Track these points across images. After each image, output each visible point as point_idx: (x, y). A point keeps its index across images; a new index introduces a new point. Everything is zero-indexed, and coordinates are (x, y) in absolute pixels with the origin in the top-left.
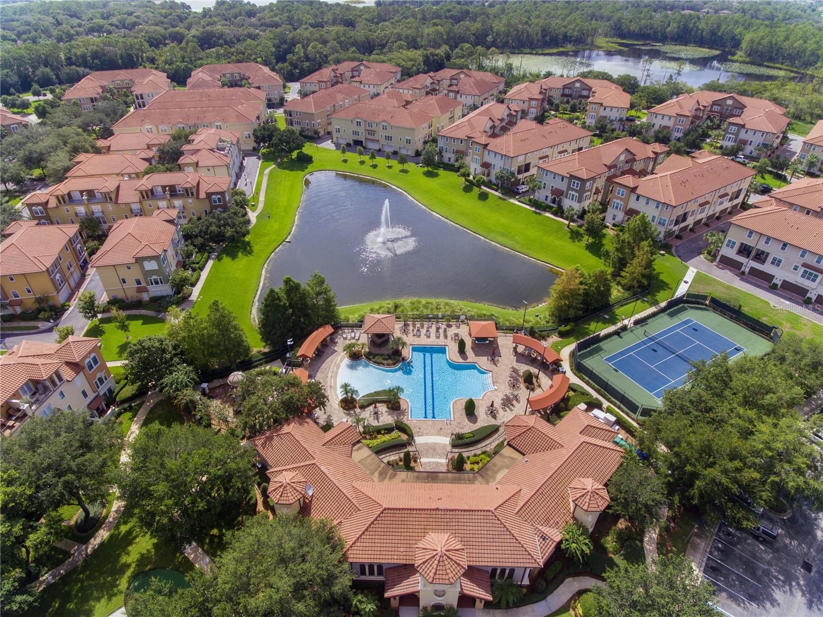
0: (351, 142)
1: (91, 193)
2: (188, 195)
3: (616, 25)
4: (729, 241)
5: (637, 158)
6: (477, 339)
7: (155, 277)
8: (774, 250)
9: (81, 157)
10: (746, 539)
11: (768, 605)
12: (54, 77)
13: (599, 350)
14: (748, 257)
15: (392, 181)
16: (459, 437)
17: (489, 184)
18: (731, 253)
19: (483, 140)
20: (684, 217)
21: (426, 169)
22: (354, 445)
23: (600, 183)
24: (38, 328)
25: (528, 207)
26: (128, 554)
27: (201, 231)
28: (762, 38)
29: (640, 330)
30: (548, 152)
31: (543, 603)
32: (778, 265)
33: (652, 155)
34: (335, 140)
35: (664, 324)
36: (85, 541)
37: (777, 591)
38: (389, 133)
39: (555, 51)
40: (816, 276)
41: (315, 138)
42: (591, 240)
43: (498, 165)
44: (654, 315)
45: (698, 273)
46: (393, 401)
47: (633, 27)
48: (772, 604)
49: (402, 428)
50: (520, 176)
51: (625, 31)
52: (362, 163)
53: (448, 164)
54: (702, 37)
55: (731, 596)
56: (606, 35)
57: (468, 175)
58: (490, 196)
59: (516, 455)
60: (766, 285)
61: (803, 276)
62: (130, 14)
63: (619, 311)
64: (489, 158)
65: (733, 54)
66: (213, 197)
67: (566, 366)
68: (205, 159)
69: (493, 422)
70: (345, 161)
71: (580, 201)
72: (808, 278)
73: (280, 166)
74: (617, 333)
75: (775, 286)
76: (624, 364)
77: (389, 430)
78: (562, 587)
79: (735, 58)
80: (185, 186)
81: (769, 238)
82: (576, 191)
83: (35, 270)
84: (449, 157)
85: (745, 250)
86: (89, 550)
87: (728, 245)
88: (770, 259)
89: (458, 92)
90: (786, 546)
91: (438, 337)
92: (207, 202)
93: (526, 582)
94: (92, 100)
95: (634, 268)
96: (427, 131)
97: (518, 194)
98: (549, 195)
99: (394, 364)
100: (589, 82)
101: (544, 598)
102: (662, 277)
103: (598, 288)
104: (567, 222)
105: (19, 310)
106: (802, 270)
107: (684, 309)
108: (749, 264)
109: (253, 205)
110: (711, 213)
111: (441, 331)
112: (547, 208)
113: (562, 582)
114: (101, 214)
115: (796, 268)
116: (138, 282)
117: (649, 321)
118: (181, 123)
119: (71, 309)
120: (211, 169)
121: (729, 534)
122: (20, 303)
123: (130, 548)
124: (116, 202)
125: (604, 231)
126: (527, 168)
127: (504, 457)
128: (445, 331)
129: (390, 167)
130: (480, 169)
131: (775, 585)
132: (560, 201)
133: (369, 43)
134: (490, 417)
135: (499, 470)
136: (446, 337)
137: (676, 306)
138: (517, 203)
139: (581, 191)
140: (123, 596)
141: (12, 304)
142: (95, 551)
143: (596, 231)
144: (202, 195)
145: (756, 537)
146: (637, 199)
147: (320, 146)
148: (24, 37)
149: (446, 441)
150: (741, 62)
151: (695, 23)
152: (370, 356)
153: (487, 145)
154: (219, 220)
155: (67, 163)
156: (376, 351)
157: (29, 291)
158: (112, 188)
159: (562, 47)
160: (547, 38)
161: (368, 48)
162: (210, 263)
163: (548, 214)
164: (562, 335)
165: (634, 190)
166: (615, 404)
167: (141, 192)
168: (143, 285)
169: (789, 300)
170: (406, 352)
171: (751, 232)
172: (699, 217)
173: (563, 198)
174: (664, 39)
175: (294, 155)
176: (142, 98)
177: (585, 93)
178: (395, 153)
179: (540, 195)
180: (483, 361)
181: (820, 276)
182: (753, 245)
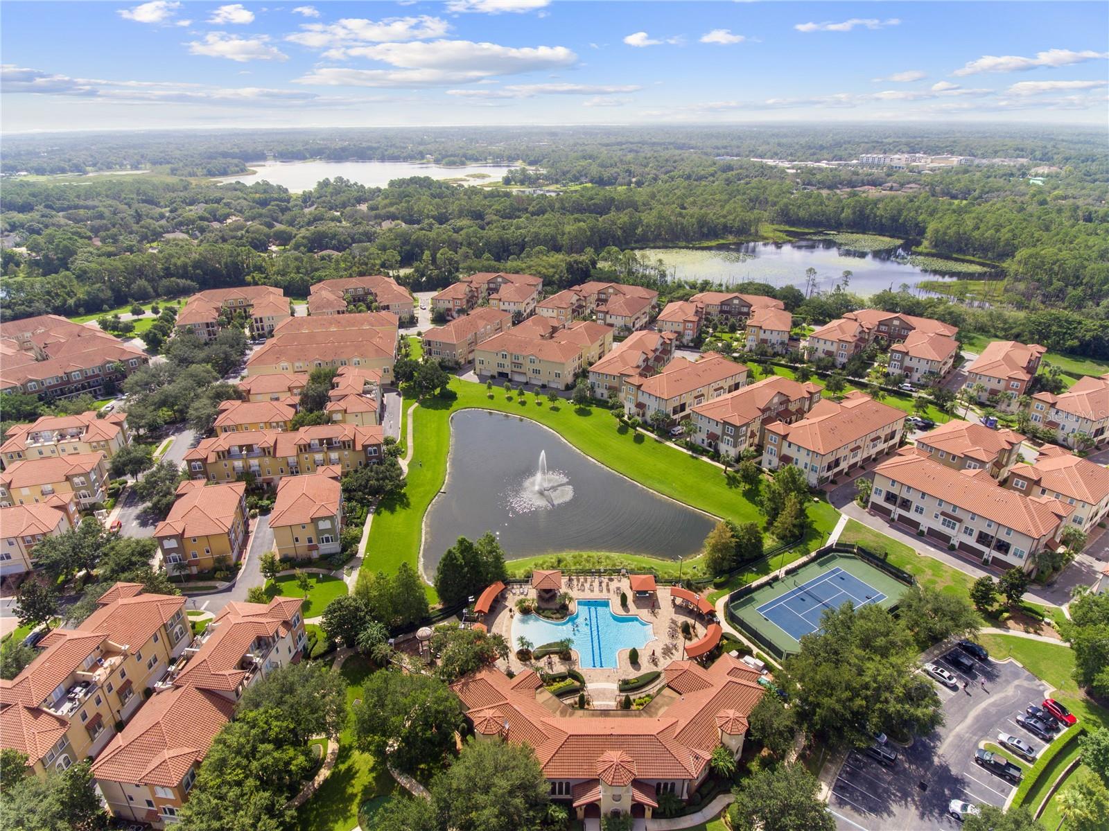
0: (496, 374)
1: (250, 448)
2: (345, 447)
3: (783, 211)
4: (877, 489)
5: (792, 399)
6: (638, 592)
7: (327, 535)
8: (915, 499)
9: (224, 404)
10: (871, 764)
11: (885, 815)
13: (752, 600)
14: (895, 504)
15: (542, 421)
16: (626, 682)
17: (645, 425)
18: (879, 500)
19: (636, 380)
20: (837, 463)
21: (578, 406)
22: (537, 689)
23: (755, 427)
24: (216, 588)
25: (685, 451)
26: (353, 786)
27: (360, 485)
28: (948, 228)
29: (791, 580)
30: (704, 391)
31: (700, 813)
32: (921, 513)
33: (807, 395)
34: (478, 371)
35: (815, 572)
36: (312, 778)
37: (894, 805)
38: (537, 366)
39: (713, 243)
40: (955, 524)
41: (457, 368)
42: (747, 487)
43: (653, 406)
44: (805, 565)
45: (850, 521)
46: (564, 652)
48: (889, 815)
49: (575, 676)
50: (676, 417)
52: (510, 399)
53: (600, 400)
54: (882, 225)
55: (854, 808)
56: (772, 222)
57: (623, 415)
58: (646, 438)
59: (675, 695)
60: (914, 531)
61: (943, 524)
62: (218, 201)
63: (773, 561)
64: (643, 399)
65: (919, 244)
66: (369, 449)
67: (720, 615)
68: (353, 404)
69: (655, 669)
70: (492, 397)
71: (735, 446)
72: (948, 526)
73: (424, 404)
74: (768, 584)
75: (922, 532)
76: (774, 614)
77: (563, 678)
78: (714, 802)
79: (920, 249)
81: (909, 488)
82: (731, 437)
83: (219, 531)
84: (601, 392)
85: (891, 498)
86: (316, 785)
87: (876, 493)
88: (913, 507)
89: (607, 313)
90: (905, 769)
91: (601, 591)
92: (363, 454)
93: (685, 797)
94: (207, 325)
95: (786, 518)
96: (576, 364)
97: (674, 436)
98: (705, 438)
99: (562, 618)
100: (748, 298)
101: (700, 810)
102: (815, 526)
103: (749, 540)
104: (723, 467)
105: (195, 570)
106: (942, 518)
107: (834, 558)
108: (897, 511)
109: (403, 454)
110: (865, 456)
111: (604, 585)
112: (704, 452)
113: (714, 798)
114: (257, 468)
115: (936, 517)
116: (310, 540)
117: (800, 571)
118: (318, 359)
119: (243, 567)
120: (359, 415)
121: (857, 760)
122: (197, 563)
123: (353, 782)
124: (274, 456)
125: (760, 477)
126: (683, 407)
127: (664, 696)
128: (608, 585)
129: (539, 404)
130: (634, 410)
131: (893, 800)
132: (716, 445)
133: (503, 242)
134: (652, 665)
135: (660, 707)
136: (608, 590)
137: (825, 555)
138: (673, 445)
139: (736, 437)
140: (356, 818)
141: (190, 564)
142: (321, 786)
143: (752, 478)
144: (359, 447)
145: (880, 762)
146: (789, 446)
147: (462, 378)
148: (102, 234)
149: (614, 687)
150: (927, 255)
152: (539, 611)
153: (641, 385)
154: (377, 473)
156: (544, 605)
157: (208, 552)
158: (271, 442)
161: (503, 251)
162: (370, 518)
163: (705, 459)
164: (718, 586)
165: (785, 437)
166: (764, 651)
167: (299, 446)
168: (315, 543)
169: (935, 546)
170: (573, 607)
171: (894, 481)
172: (852, 461)
173: (719, 442)
174: (839, 226)
175: (437, 391)
176: (261, 321)
177: (745, 310)
178: (544, 386)
179: (696, 439)
180: (644, 613)
181: (958, 524)
182: (897, 493)
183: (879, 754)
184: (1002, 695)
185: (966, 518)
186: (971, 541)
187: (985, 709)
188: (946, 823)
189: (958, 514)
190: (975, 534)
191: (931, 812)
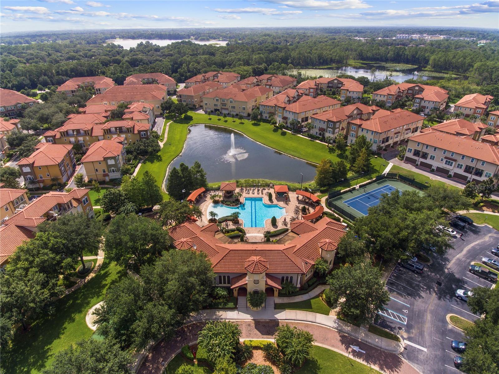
0: (213, 110)
1: (78, 131)
2: (129, 132)
3: (359, 54)
4: (409, 149)
5: (363, 113)
6: (278, 193)
7: (113, 168)
8: (430, 152)
9: (72, 116)
10: (408, 272)
11: (417, 298)
12: (50, 81)
13: (341, 198)
14: (419, 156)
15: (235, 128)
16: (268, 232)
17: (287, 128)
18: (410, 155)
19: (283, 106)
20: (387, 139)
21: (253, 122)
22: (216, 232)
23: (344, 124)
25: (307, 138)
26: (106, 280)
27: (135, 149)
28: (440, 58)
29: (362, 190)
30: (318, 111)
31: (307, 294)
32: (433, 159)
33: (371, 111)
34: (204, 109)
35: (375, 187)
36: (84, 278)
37: (422, 292)
38: (233, 105)
39: (326, 67)
40: (452, 163)
41: (194, 108)
42: (339, 152)
43: (291, 117)
44: (369, 183)
45: (394, 166)
46: (235, 219)
47: (369, 54)
48: (419, 297)
49: (240, 230)
50: (303, 124)
51: (365, 56)
52: (219, 120)
53: (265, 120)
54: (408, 59)
55: (398, 293)
56: (354, 59)
57: (276, 123)
58: (287, 133)
59: (295, 235)
60: (429, 170)
61: (446, 164)
62: (90, 50)
63: (352, 182)
64: (286, 115)
65: (425, 67)
66: (142, 133)
67: (323, 204)
68: (137, 116)
69: (286, 227)
70: (210, 119)
71: (333, 133)
72: (448, 164)
73: (175, 121)
74: (350, 191)
75: (433, 170)
76: (354, 204)
77: (233, 231)
78: (316, 289)
79: (426, 69)
80: (127, 127)
81: (427, 146)
82: (331, 128)
83: (52, 163)
84: (265, 116)
85: (417, 153)
86: (86, 281)
87: (408, 151)
88: (429, 157)
89: (271, 85)
90: (428, 275)
91: (258, 194)
92: (138, 135)
93: (299, 286)
94: (73, 92)
95: (360, 161)
96: (254, 104)
97: (302, 132)
98: (318, 131)
99: (236, 205)
100: (342, 80)
101: (307, 293)
102: (375, 168)
103: (340, 169)
104: (327, 144)
105: (42, 185)
106: (445, 160)
107: (386, 181)
108: (420, 160)
109: (161, 139)
110: (402, 138)
111: (260, 191)
112: (317, 138)
113: (316, 287)
114: (83, 142)
115: (442, 160)
116: (104, 171)
117: (367, 186)
118: (122, 100)
119: (69, 185)
120: (140, 121)
121: (400, 270)
122: (43, 182)
123: (107, 278)
124: (91, 136)
125: (347, 148)
126: (306, 119)
127: (289, 236)
128: (262, 191)
129: (234, 122)
130: (281, 120)
131: (422, 290)
132: (324, 134)
133: (223, 64)
134: (284, 226)
135: (287, 241)
136: (262, 194)
137: (381, 179)
138: (301, 136)
139: (334, 128)
141: (39, 182)
142: (89, 282)
143: (341, 147)
144: (136, 132)
145: (413, 271)
146: (362, 131)
147: (197, 112)
148: (31, 61)
149: (262, 235)
150: (430, 71)
151: (403, 51)
152: (223, 202)
153: (285, 108)
154: (145, 144)
155: (63, 119)
156: (226, 200)
157: (48, 175)
158: (90, 128)
159: (330, 65)
160: (321, 61)
161: (222, 65)
162: (140, 165)
163: (317, 141)
164: (322, 192)
165: (360, 126)
166: (347, 220)
167: (104, 130)
168: (107, 172)
169: (440, 176)
170: (242, 200)
171: (419, 143)
172: (395, 140)
173: (325, 132)
174: (387, 60)
175: (183, 116)
176: (100, 91)
177: (340, 85)
178: (237, 115)
179: (313, 132)
180: (281, 204)
181: (454, 163)
182: (420, 150)
183: (413, 266)
184: (483, 240)
185: (459, 158)
186: (461, 172)
187: (473, 247)
188: (454, 302)
189: (454, 157)
190: (463, 167)
191: (445, 296)
